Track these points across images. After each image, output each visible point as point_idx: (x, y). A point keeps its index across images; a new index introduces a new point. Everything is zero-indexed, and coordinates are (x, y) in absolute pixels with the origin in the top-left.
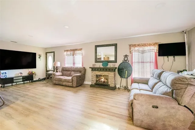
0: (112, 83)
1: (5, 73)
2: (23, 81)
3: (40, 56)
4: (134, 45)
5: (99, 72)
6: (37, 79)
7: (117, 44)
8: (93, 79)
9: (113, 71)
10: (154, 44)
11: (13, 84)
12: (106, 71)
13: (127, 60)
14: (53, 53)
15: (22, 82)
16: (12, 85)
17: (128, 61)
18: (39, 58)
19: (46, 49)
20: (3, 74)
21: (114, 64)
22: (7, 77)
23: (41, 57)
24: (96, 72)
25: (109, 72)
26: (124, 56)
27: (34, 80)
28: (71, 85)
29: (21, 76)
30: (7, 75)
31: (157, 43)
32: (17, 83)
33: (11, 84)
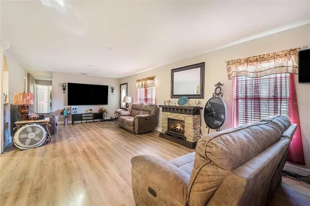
0: (190, 135)
1: (76, 109)
2: (93, 119)
3: (113, 89)
4: (237, 60)
5: (172, 114)
6: (109, 118)
7: (204, 63)
8: (164, 125)
9: (191, 114)
10: (287, 54)
11: (83, 121)
12: (181, 113)
13: (220, 93)
14: (126, 85)
15: (92, 121)
16: (82, 123)
17: (222, 96)
18: (112, 92)
19: (120, 79)
20: (73, 109)
21: (197, 100)
22: (77, 113)
23: (114, 91)
24: (169, 113)
25: (186, 115)
26: (216, 86)
27: (105, 119)
28: (132, 131)
29: (91, 113)
30: (77, 111)
31: (295, 49)
32: (87, 121)
33: (80, 122)
